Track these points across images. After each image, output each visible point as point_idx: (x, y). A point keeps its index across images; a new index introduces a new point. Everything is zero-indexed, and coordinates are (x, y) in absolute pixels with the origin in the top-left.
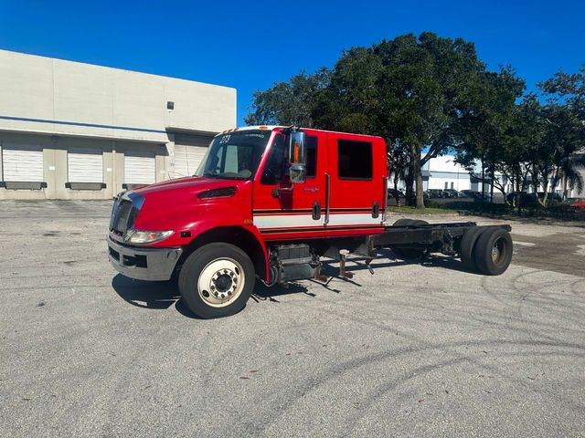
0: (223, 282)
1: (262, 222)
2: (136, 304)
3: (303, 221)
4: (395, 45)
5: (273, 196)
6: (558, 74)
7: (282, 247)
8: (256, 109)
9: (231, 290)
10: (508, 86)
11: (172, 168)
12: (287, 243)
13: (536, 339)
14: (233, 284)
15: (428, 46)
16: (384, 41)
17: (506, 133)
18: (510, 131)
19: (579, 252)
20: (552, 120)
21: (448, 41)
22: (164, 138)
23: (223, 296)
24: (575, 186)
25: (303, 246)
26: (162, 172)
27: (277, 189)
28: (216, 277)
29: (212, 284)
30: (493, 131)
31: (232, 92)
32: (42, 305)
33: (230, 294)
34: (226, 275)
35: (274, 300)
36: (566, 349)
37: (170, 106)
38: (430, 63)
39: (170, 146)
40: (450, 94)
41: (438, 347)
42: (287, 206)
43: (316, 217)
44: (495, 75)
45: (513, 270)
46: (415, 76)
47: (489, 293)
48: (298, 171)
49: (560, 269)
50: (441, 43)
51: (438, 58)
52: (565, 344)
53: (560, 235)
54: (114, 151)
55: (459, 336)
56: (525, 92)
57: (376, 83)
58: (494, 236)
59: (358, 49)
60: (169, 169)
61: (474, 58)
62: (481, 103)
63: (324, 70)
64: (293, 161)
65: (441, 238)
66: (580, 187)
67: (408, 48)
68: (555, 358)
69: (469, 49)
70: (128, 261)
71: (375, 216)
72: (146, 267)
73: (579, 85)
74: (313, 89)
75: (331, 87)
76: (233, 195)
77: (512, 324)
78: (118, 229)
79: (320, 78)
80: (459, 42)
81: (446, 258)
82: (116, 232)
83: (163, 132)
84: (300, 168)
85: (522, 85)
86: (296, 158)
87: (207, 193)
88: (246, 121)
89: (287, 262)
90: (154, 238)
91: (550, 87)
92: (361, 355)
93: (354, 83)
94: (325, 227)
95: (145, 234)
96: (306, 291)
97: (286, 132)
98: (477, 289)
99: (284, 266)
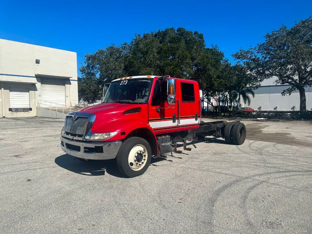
0: (139, 157)
1: (154, 125)
2: (85, 174)
3: (169, 123)
4: (165, 34)
5: (157, 111)
6: (241, 50)
7: (159, 138)
8: (87, 64)
9: (143, 161)
10: (217, 55)
11: (40, 98)
12: (161, 135)
13: (281, 170)
14: (144, 158)
15: (182, 35)
16: (159, 31)
17: (216, 78)
18: (218, 77)
19: (264, 132)
20: (238, 71)
21: (191, 32)
22: (34, 80)
23: (140, 165)
24: (247, 102)
25: (168, 136)
26: (34, 100)
27: (158, 108)
28: (136, 155)
29: (135, 159)
30: (210, 77)
31: (74, 54)
32: (29, 180)
33: (142, 163)
34: (140, 154)
35: (154, 165)
37: (38, 62)
38: (183, 44)
39: (38, 85)
40: (193, 59)
41: (247, 178)
42: (162, 116)
43: (174, 122)
44: (211, 50)
46: (177, 50)
47: (245, 153)
48: (172, 99)
49: (263, 140)
50: (189, 33)
51: (186, 41)
54: (3, 89)
55: (252, 173)
56: (224, 59)
57: (158, 53)
59: (147, 34)
60: (38, 98)
61: (203, 41)
62: (207, 63)
63: (125, 44)
64: (169, 93)
65: (215, 129)
66: (249, 102)
67: (173, 35)
69: (201, 36)
70: (88, 150)
71: (196, 120)
72: (103, 152)
73: (249, 55)
74: (120, 54)
75: (134, 54)
76: (139, 112)
77: (267, 165)
78: (77, 133)
79: (124, 48)
80: (196, 33)
81: (213, 138)
82: (75, 135)
83: (34, 77)
84: (173, 97)
85: (222, 55)
86: (172, 92)
87: (127, 111)
88: (81, 71)
89: (163, 144)
90: (106, 137)
91: (237, 56)
92: (220, 186)
93: (147, 52)
94: (178, 126)
95: (100, 134)
96: (166, 160)
97: (161, 79)
98: (238, 151)
99: (162, 147)
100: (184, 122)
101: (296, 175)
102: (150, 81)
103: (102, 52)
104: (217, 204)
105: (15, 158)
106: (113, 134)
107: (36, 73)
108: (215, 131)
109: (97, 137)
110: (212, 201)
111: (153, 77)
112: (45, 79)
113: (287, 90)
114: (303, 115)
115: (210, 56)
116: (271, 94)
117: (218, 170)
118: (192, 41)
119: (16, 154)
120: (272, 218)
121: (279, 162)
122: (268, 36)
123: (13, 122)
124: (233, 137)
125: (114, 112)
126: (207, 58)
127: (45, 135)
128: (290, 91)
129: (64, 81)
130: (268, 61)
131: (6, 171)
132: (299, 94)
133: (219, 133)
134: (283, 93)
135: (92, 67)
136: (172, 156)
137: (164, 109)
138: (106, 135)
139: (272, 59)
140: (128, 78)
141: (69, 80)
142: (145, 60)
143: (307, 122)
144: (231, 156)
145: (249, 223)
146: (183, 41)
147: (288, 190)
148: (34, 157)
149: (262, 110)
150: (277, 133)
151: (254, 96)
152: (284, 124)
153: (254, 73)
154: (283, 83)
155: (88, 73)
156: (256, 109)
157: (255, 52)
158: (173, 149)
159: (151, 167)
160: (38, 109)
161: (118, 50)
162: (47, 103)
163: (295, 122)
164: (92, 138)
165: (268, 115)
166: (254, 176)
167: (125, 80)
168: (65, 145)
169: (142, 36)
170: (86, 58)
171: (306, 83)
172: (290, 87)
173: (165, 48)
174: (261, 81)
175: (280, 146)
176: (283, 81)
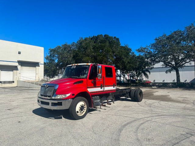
0: (82, 108)
1: (90, 90)
2: (51, 119)
3: (98, 89)
4: (97, 38)
5: (92, 83)
6: (141, 47)
7: (93, 97)
8: (50, 54)
9: (84, 110)
10: (127, 50)
11: (20, 75)
12: (94, 96)
13: (160, 115)
15: (107, 38)
16: (94, 36)
17: (128, 63)
19: (154, 95)
20: (140, 59)
21: (112, 37)
22: (17, 64)
23: (82, 112)
25: (98, 96)
27: (93, 81)
28: (80, 107)
29: (80, 109)
30: (123, 62)
31: (42, 49)
32: (19, 122)
34: (83, 106)
35: (90, 113)
36: (167, 116)
37: (19, 53)
38: (107, 44)
39: (19, 67)
40: (113, 52)
41: (141, 119)
42: (95, 86)
43: (101, 88)
44: (124, 47)
45: (143, 100)
46: (104, 47)
47: (142, 106)
48: (100, 76)
49: (153, 99)
51: (109, 42)
52: (166, 115)
53: (147, 91)
55: (143, 116)
56: (132, 52)
57: (93, 48)
58: (139, 91)
59: (87, 38)
61: (119, 42)
62: (122, 55)
63: (74, 43)
64: (98, 73)
66: (148, 77)
67: (101, 38)
68: (166, 118)
69: (118, 39)
70: (54, 104)
71: (114, 87)
72: (62, 105)
73: (146, 50)
74: (70, 49)
75: (79, 49)
76: (82, 83)
77: (152, 112)
78: (48, 95)
79: (73, 45)
80: (115, 38)
81: (125, 98)
82: (46, 96)
83: (17, 62)
84: (100, 75)
85: (131, 50)
86: (99, 72)
87: (76, 83)
88: (46, 58)
89: (95, 101)
90: (64, 97)
91: (139, 51)
92: (126, 123)
93: (86, 48)
94: (103, 91)
95: (61, 95)
96: (97, 110)
97: (94, 65)
98: (138, 105)
99: (95, 102)
100: (107, 89)
101: (167, 117)
102: (88, 66)
103: (59, 47)
104: (123, 131)
105: (9, 111)
106: (68, 95)
107: (18, 60)
108: (125, 94)
109: (59, 97)
110: (120, 130)
111: (90, 64)
112: (23, 64)
113: (169, 70)
114: (178, 85)
115: (123, 51)
116: (160, 73)
117: (125, 115)
118: (113, 42)
119: (9, 108)
120: (149, 137)
121: (159, 111)
122: (156, 39)
123: (3, 90)
124: (136, 98)
125: (68, 83)
126: (122, 52)
127: (24, 97)
128: (170, 71)
129: (35, 65)
130: (157, 54)
131: (5, 117)
132: (175, 72)
133: (128, 95)
134: (166, 72)
135: (53, 56)
136: (101, 108)
137: (96, 82)
138: (64, 96)
139: (159, 53)
140: (76, 64)
141: (39, 64)
142: (86, 52)
143: (181, 89)
144: (133, 108)
145: (138, 140)
146: (108, 42)
147: (161, 124)
148: (20, 110)
149: (156, 82)
150: (162, 96)
151: (150, 74)
152: (167, 90)
153: (149, 60)
154: (166, 66)
155: (50, 60)
156: (152, 82)
157: (149, 49)
158: (101, 104)
159: (88, 114)
160: (18, 81)
161: (69, 46)
162: (24, 78)
163: (174, 89)
164: (56, 98)
165: (159, 85)
166: (144, 118)
167: (74, 65)
168: (40, 102)
169: (84, 39)
170: (49, 51)
171: (179, 67)
172: (170, 68)
173: (97, 46)
174: (153, 65)
175: (162, 103)
176: (166, 65)
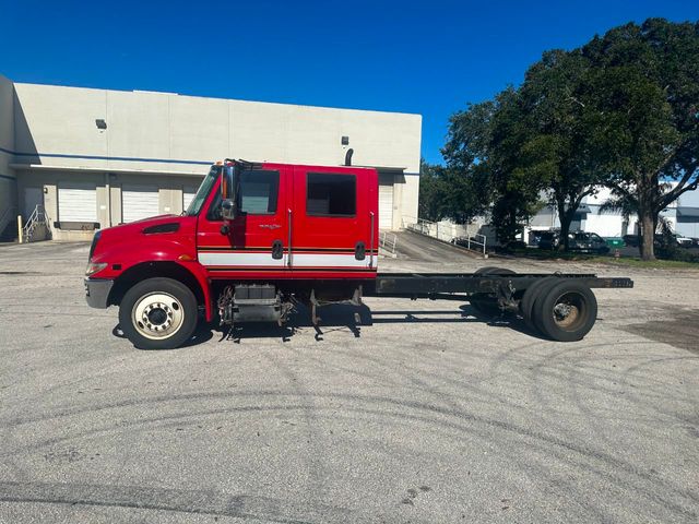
0: (157, 315)
1: (207, 259)
5: (221, 232)
7: (241, 286)
9: (166, 324)
14: (168, 318)
23: (157, 329)
25: (267, 286)
28: (149, 310)
29: (145, 316)
31: (417, 119)
33: (164, 327)
34: (159, 309)
37: (345, 141)
42: (238, 242)
43: (277, 257)
48: (229, 206)
71: (359, 258)
76: (176, 230)
87: (151, 230)
100: (303, 260)
106: (101, 267)
129: (391, 177)
141: (403, 174)
